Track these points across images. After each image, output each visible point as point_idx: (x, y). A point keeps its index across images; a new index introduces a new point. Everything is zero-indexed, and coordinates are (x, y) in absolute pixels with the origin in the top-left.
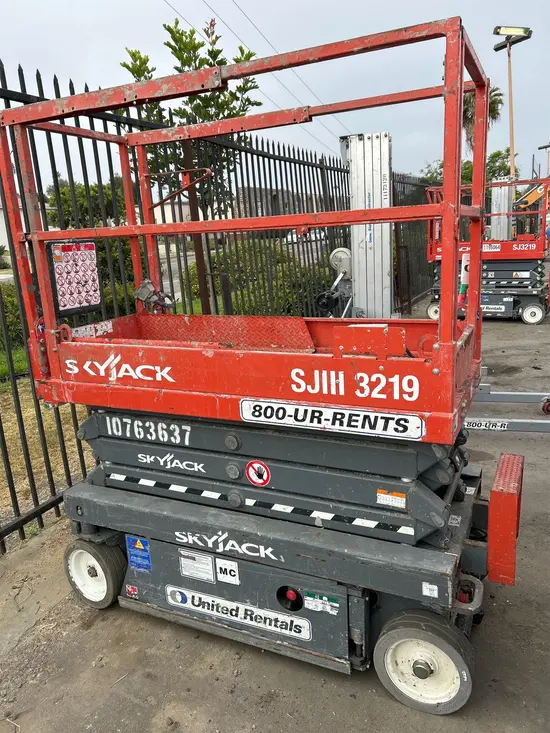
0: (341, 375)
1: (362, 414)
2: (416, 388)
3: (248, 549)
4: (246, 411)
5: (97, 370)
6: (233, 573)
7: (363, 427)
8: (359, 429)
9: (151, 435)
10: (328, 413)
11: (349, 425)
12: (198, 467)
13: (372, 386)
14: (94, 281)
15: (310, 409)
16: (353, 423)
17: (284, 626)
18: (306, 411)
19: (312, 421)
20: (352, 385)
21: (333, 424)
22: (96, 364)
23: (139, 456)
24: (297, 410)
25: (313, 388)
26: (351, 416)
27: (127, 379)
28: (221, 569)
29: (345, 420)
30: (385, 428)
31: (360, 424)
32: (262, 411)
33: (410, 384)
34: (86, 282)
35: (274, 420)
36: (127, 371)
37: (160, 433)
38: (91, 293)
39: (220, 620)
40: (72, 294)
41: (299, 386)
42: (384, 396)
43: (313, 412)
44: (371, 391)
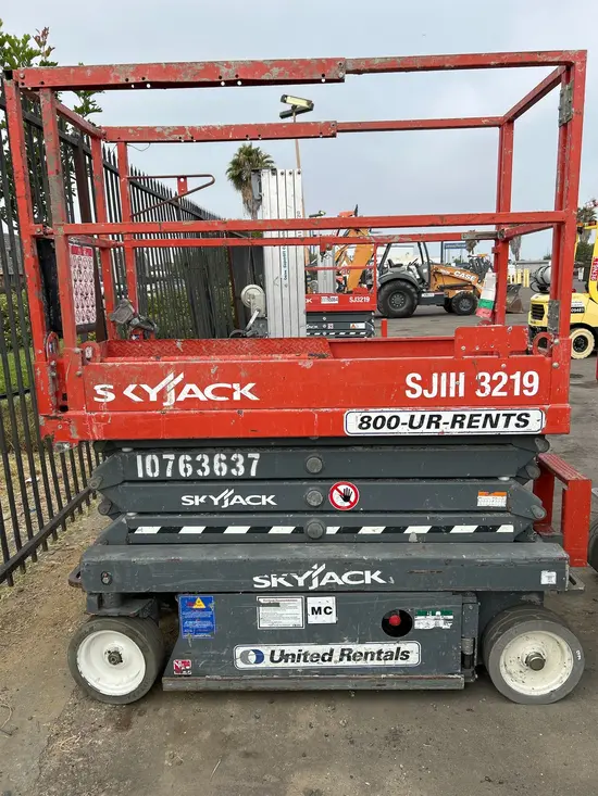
0: (462, 376)
1: (484, 414)
2: (536, 384)
3: (350, 578)
4: (352, 424)
5: (146, 395)
6: (328, 611)
7: (484, 426)
8: (480, 429)
9: (203, 470)
10: (447, 416)
11: (469, 426)
12: (264, 500)
13: (493, 384)
15: (427, 414)
16: (473, 424)
17: (390, 655)
18: (423, 417)
19: (429, 427)
20: (472, 385)
21: (453, 426)
22: (145, 387)
23: (184, 498)
24: (412, 417)
25: (430, 392)
26: (472, 416)
27: (192, 402)
28: (313, 608)
29: (466, 422)
30: (506, 425)
31: (481, 424)
32: (371, 422)
33: (531, 379)
35: (385, 430)
36: (191, 392)
37: (216, 467)
39: (307, 671)
41: (414, 391)
42: (505, 394)
43: (431, 417)
44: (492, 389)
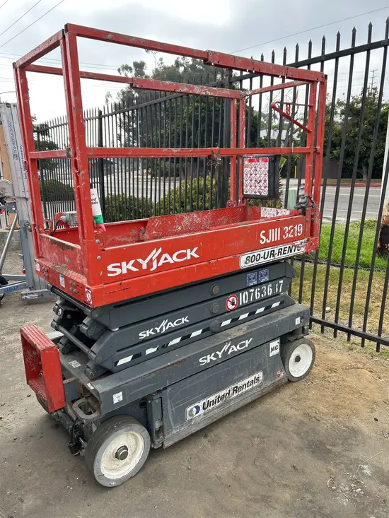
14: (265, 181)
34: (260, 181)
38: (263, 188)
40: (251, 186)
